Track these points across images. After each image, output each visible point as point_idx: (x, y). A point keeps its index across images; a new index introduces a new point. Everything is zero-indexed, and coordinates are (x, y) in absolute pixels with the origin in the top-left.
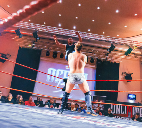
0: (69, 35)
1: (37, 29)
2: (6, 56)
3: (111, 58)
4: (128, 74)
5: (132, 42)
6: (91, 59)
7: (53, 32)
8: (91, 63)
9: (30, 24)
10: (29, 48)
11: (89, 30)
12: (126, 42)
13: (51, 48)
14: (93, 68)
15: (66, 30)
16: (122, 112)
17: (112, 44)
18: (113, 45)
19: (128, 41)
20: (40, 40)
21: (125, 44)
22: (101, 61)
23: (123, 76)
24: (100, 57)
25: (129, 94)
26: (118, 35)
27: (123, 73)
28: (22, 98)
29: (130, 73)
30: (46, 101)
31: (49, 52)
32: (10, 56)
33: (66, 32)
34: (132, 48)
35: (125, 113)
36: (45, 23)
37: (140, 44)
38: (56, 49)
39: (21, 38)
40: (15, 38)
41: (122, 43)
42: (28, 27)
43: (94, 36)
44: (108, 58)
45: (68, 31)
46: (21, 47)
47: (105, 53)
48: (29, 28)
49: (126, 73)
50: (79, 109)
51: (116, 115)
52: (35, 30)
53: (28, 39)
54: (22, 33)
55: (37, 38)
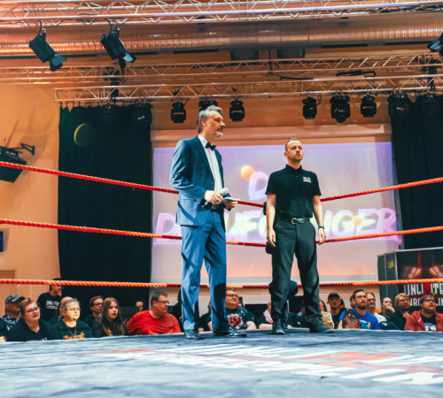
0: (250, 19)
1: (114, 19)
2: (17, 153)
6: (364, 99)
7: (181, 17)
8: (368, 119)
9: (84, 4)
10: (101, 104)
13: (188, 86)
14: (377, 136)
20: (139, 63)
22: (406, 95)
24: (401, 82)
28: (117, 311)
31: (183, 105)
32: (33, 152)
33: (236, 6)
38: (209, 87)
39: (57, 72)
40: (38, 75)
42: (78, 20)
44: (436, 81)
46: (67, 108)
47: (422, 62)
48: (81, 24)
50: (347, 313)
52: (107, 23)
53: (90, 68)
54: (59, 47)
55: (124, 55)
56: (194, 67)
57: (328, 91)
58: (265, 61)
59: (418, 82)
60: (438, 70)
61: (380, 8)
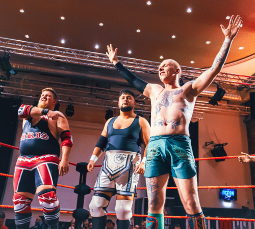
1: (8, 50)
4: (217, 145)
5: (224, 75)
7: (47, 56)
11: (130, 52)
15: (78, 52)
17: (181, 81)
20: (18, 76)
23: (208, 150)
25: (221, 190)
26: (192, 62)
27: (206, 143)
29: (221, 143)
30: (37, 220)
33: (78, 56)
34: (224, 89)
36: (27, 36)
37: (240, 79)
43: (142, 64)
45: (82, 53)
49: (212, 143)
52: (3, 51)
55: (11, 70)
56: (50, 83)
58: (89, 87)
61: (150, 71)
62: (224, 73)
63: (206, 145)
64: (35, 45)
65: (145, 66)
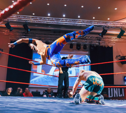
0: (59, 24)
1: (27, 21)
3: (103, 43)
4: (122, 57)
5: (124, 24)
6: (84, 45)
7: (43, 22)
9: (20, 17)
11: (79, 17)
12: (118, 24)
13: (43, 38)
15: (56, 19)
16: (120, 95)
17: (103, 28)
18: (105, 29)
19: (119, 24)
20: (31, 32)
21: (116, 26)
22: (94, 46)
23: (118, 59)
24: (93, 42)
25: (125, 77)
26: (109, 19)
27: (117, 56)
29: (124, 56)
30: (44, 92)
33: (56, 21)
34: (124, 30)
35: (123, 95)
36: (34, 14)
38: (48, 39)
39: (11, 32)
40: (6, 32)
41: (114, 26)
42: (18, 20)
43: (85, 22)
44: (100, 43)
45: (58, 19)
46: (12, 41)
47: (97, 38)
49: (120, 56)
51: (114, 99)
52: (25, 21)
53: (19, 32)
54: (12, 26)
55: (28, 29)
57: (76, 43)
58: (62, 34)
59: (96, 42)
60: (101, 40)
61: (89, 25)
62: (124, 23)
63: (117, 57)
64: (37, 17)
65: (86, 23)
